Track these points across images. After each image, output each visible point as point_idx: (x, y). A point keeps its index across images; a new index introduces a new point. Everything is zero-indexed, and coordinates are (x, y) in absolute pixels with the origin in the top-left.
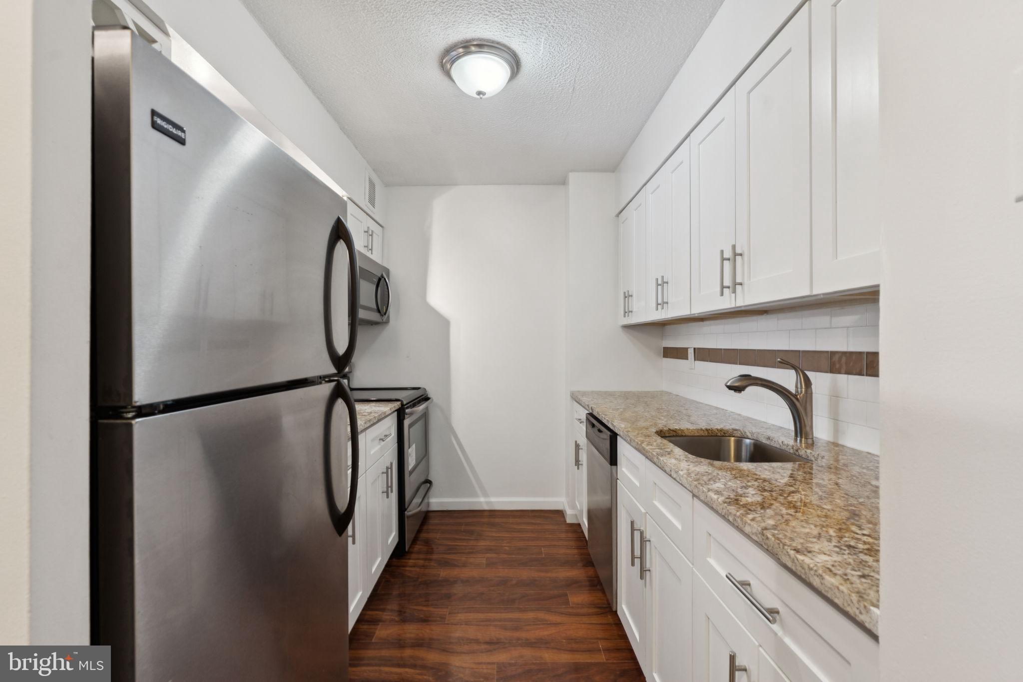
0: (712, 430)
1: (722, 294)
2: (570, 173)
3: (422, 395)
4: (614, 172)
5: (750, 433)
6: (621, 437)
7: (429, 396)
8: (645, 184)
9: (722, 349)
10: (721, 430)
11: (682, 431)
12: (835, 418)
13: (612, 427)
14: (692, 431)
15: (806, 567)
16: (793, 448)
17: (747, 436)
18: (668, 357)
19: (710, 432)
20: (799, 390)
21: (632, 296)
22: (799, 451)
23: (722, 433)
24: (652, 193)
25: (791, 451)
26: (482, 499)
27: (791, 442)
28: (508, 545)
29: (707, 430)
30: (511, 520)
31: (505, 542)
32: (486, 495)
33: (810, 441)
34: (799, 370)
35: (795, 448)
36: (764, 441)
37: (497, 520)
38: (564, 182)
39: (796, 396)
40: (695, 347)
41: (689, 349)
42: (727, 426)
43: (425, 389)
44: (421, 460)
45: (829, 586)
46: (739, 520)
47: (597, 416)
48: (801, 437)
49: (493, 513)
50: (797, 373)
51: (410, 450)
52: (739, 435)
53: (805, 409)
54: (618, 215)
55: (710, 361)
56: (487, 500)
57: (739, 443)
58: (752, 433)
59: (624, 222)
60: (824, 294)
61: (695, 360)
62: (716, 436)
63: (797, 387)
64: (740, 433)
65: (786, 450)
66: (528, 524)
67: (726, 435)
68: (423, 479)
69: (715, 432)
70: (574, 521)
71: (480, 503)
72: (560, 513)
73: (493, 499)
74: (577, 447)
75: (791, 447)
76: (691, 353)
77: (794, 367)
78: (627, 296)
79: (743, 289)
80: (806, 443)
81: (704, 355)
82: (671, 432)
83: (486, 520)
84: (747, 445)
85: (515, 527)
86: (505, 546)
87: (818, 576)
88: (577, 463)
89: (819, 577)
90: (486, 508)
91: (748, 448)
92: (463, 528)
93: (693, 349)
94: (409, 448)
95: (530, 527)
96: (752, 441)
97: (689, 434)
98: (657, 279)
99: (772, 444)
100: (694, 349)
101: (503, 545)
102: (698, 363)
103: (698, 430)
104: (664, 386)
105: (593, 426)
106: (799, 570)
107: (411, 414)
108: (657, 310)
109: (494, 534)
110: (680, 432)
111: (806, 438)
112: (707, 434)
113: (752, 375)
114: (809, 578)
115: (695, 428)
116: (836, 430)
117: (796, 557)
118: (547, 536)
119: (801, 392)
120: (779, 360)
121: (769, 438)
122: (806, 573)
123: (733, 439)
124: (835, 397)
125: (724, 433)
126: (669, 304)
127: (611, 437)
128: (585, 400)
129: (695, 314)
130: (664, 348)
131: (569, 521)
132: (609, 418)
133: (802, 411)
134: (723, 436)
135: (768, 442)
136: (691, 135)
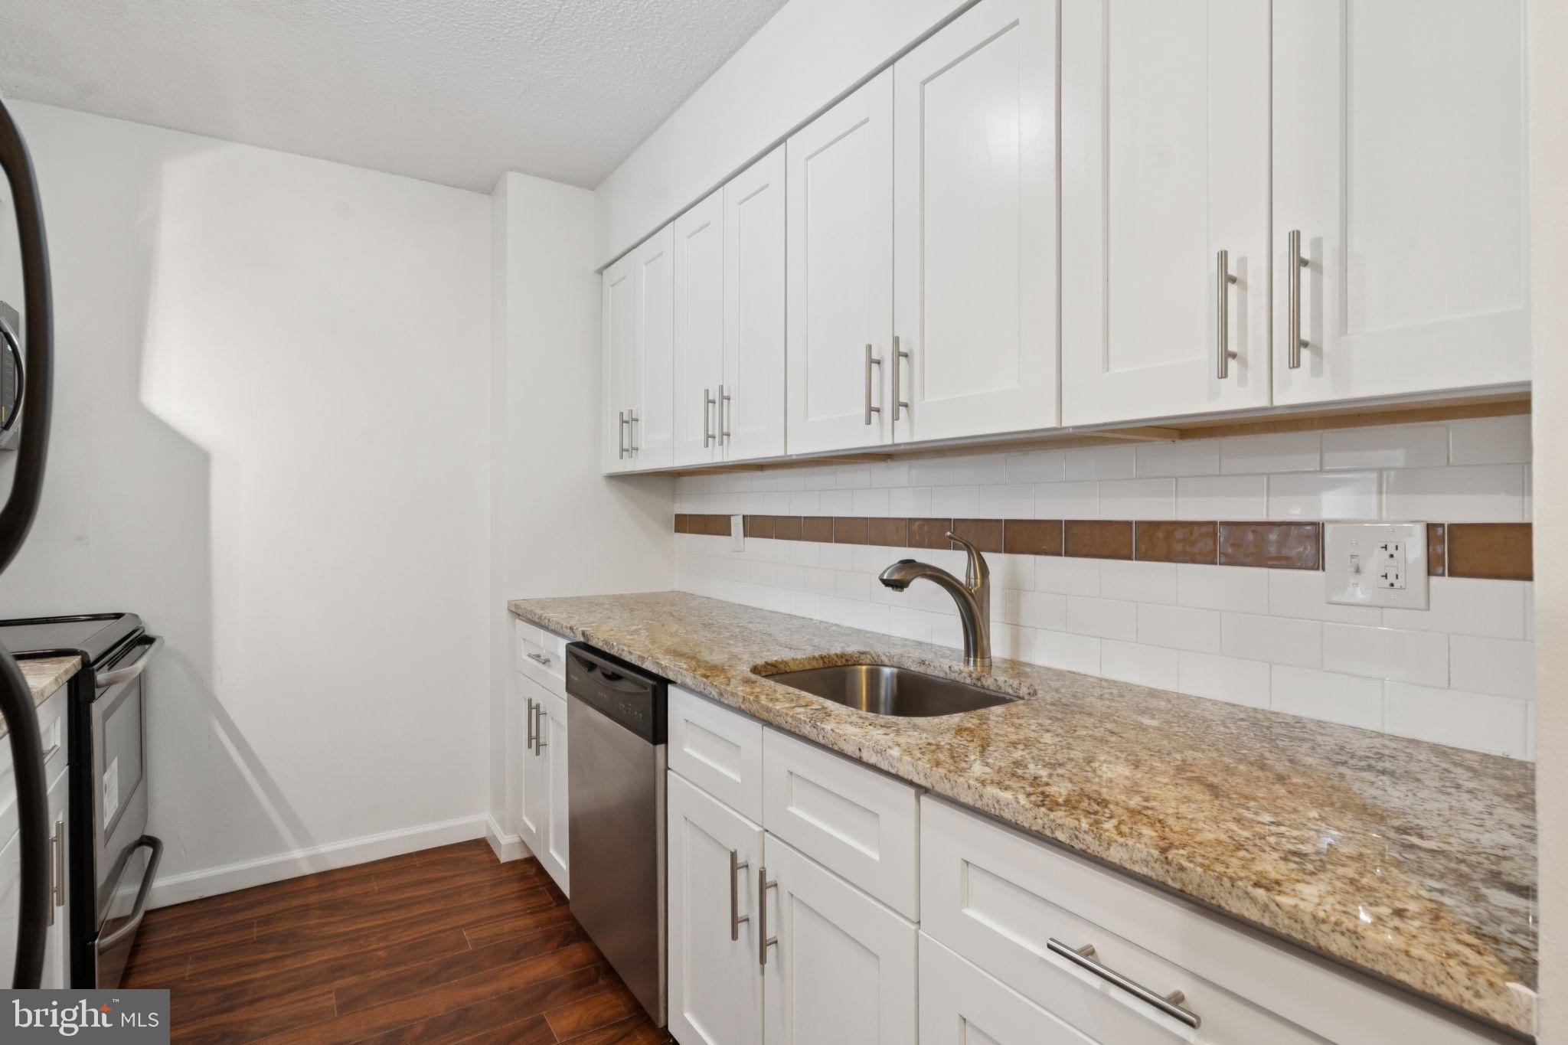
0: (829, 657)
1: (869, 422)
2: (509, 172)
3: (134, 632)
4: (593, 189)
5: (887, 656)
6: (684, 687)
7: (147, 633)
8: (673, 219)
9: (800, 517)
10: (842, 656)
11: (785, 663)
12: (1015, 625)
13: (654, 670)
14: (801, 661)
15: (1307, 919)
16: (970, 676)
17: (882, 661)
18: (685, 532)
19: (826, 660)
20: (973, 581)
21: (637, 420)
22: (983, 680)
23: (844, 661)
24: (688, 237)
25: (968, 681)
26: (298, 853)
27: (959, 665)
28: (382, 944)
29: (822, 658)
30: (376, 885)
31: (374, 938)
32: (305, 840)
33: (987, 661)
34: (973, 549)
35: (974, 676)
36: (914, 668)
37: (341, 893)
38: (490, 188)
39: (970, 590)
40: (746, 514)
41: (732, 518)
42: (852, 649)
43: (136, 616)
44: (133, 793)
45: (1381, 949)
46: (1089, 839)
47: (606, 649)
48: (976, 656)
49: (326, 879)
50: (969, 554)
51: (106, 776)
52: (868, 662)
53: (981, 609)
54: (600, 272)
55: (776, 538)
56: (311, 851)
57: (874, 676)
58: (891, 657)
59: (615, 284)
60: (1074, 428)
61: (745, 535)
62: (836, 666)
63: (968, 576)
64: (869, 657)
65: (957, 680)
66: (418, 884)
67: (850, 663)
68: (137, 837)
69: (833, 659)
70: (518, 855)
71: (293, 862)
72: (481, 846)
73: (324, 848)
74: (535, 711)
75: (966, 675)
76: (737, 525)
77: (967, 547)
78: (628, 421)
79: (910, 415)
80: (983, 666)
81: (759, 527)
82: (769, 667)
83: (313, 899)
84: (887, 678)
85: (392, 898)
86: (377, 950)
87: (1343, 934)
88: (535, 741)
89: (1348, 934)
90: (308, 870)
91: (889, 684)
92: (255, 932)
93: (741, 519)
94: (105, 771)
95: (424, 891)
96: (895, 670)
97: (796, 669)
98: (708, 391)
99: (929, 671)
100: (744, 516)
101: (370, 948)
102: (749, 539)
103: (810, 659)
104: (677, 582)
105: (591, 667)
106: (1283, 926)
107: (109, 684)
108: (707, 447)
109: (342, 929)
110: (782, 666)
111: (983, 658)
112: (821, 666)
113: (917, 561)
114: (1315, 939)
115: (804, 657)
116: (1016, 641)
117: (1274, 901)
118: (468, 901)
119: (976, 585)
120: (949, 533)
121: (923, 663)
122: (1305, 930)
123: (864, 668)
124: (1015, 589)
125: (847, 660)
126: (731, 437)
127: (654, 689)
128: (555, 616)
129: (791, 456)
130: (676, 515)
131: (504, 857)
132: (641, 651)
133: (978, 613)
134: (845, 665)
135: (921, 669)
136: (789, 141)
